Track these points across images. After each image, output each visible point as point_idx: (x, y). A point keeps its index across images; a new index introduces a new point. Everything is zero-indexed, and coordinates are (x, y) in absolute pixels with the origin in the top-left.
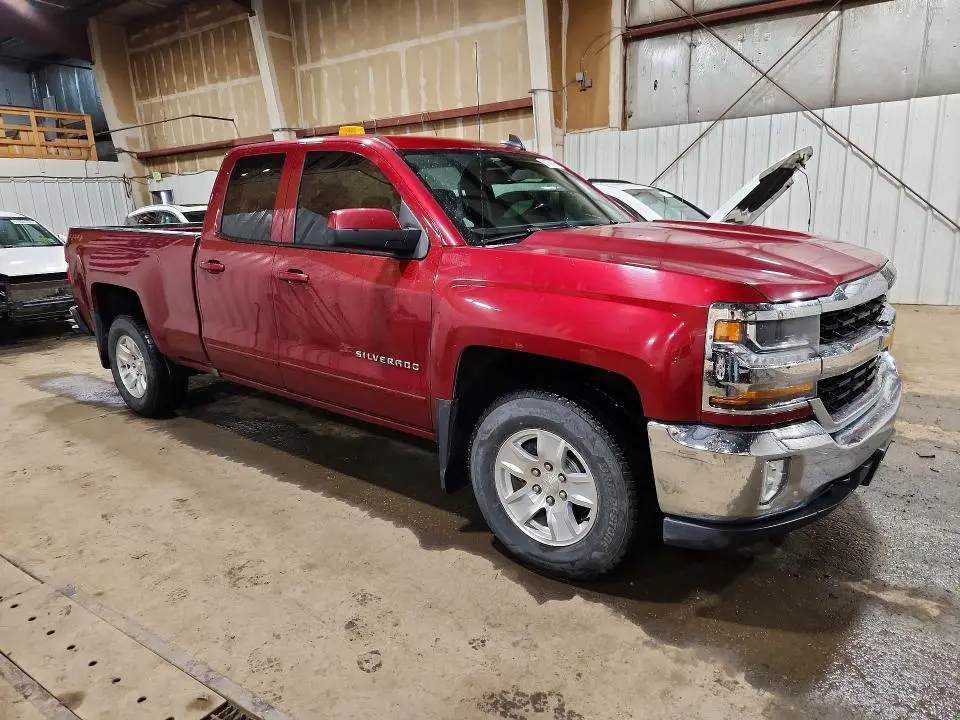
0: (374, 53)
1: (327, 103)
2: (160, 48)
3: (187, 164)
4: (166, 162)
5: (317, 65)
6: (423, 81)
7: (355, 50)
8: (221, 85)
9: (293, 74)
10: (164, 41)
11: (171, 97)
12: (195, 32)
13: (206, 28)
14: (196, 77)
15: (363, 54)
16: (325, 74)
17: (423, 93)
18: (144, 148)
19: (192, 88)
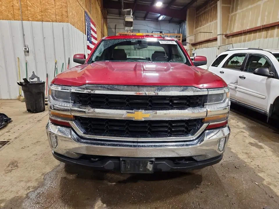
0: (253, 6)
1: (236, 25)
2: (202, 14)
3: (200, 46)
4: (196, 46)
5: (236, 13)
6: (266, 13)
7: (248, 5)
8: (212, 23)
9: (229, 16)
10: (203, 12)
11: (201, 27)
12: (210, 8)
13: (212, 6)
14: (207, 22)
15: (250, 7)
16: (238, 15)
17: (266, 18)
18: (193, 42)
19: (206, 24)
